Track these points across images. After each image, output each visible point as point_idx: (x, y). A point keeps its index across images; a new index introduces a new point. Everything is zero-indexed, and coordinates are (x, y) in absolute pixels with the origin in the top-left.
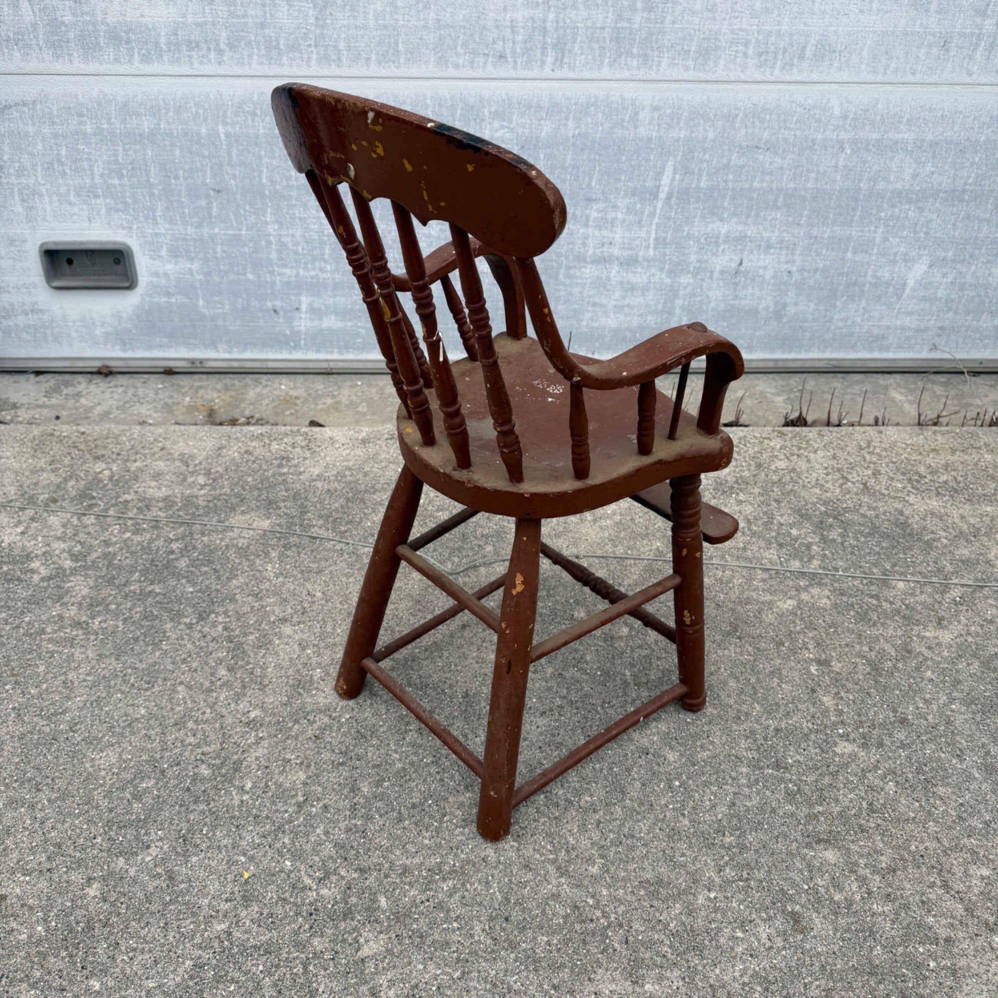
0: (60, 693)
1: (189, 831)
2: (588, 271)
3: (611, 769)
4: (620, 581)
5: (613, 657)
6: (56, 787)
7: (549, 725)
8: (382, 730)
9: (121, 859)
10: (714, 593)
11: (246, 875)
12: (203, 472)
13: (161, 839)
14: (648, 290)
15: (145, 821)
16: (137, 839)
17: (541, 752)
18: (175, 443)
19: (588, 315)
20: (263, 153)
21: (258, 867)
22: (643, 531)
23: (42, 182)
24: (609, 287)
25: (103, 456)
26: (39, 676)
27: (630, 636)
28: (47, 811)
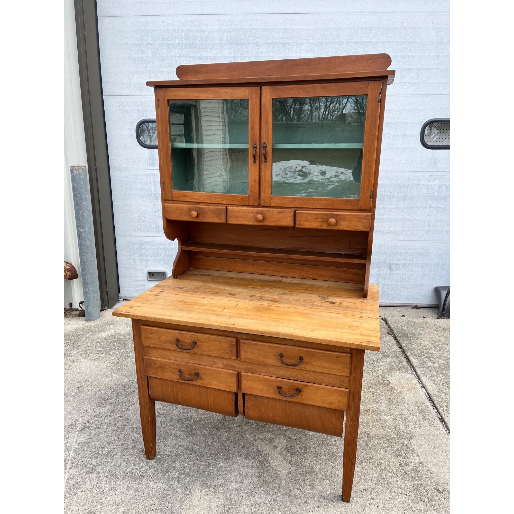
23: (150, 258)
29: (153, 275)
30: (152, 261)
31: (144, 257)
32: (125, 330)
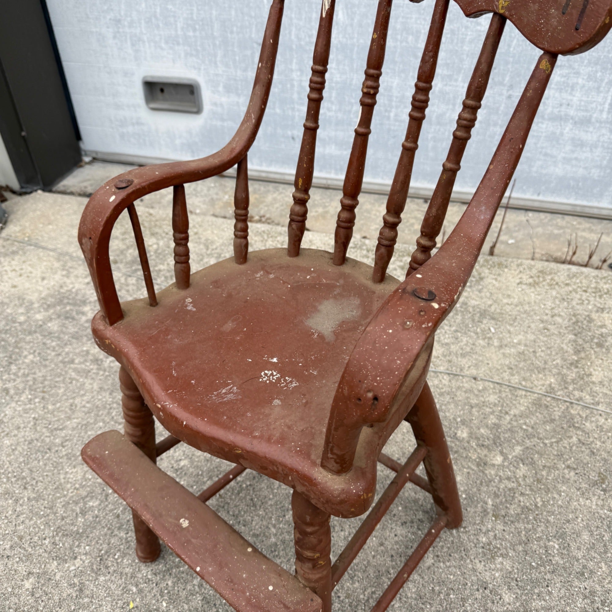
0: (66, 413)
1: (106, 552)
2: (544, 126)
3: (448, 595)
4: (507, 409)
5: (481, 483)
6: (36, 489)
7: (406, 536)
8: (270, 503)
9: (55, 562)
10: (591, 439)
11: (131, 605)
12: (216, 255)
13: (86, 554)
14: (596, 147)
15: (81, 535)
16: (71, 548)
17: (392, 561)
18: (205, 230)
19: (539, 163)
20: (293, 16)
21: (142, 600)
22: (541, 365)
23: (144, 32)
24: (561, 142)
25: (157, 233)
26: (58, 396)
27: (502, 466)
28: (24, 507)
29: (162, 90)
30: (152, 44)
31: (127, 30)
32: (45, 282)
